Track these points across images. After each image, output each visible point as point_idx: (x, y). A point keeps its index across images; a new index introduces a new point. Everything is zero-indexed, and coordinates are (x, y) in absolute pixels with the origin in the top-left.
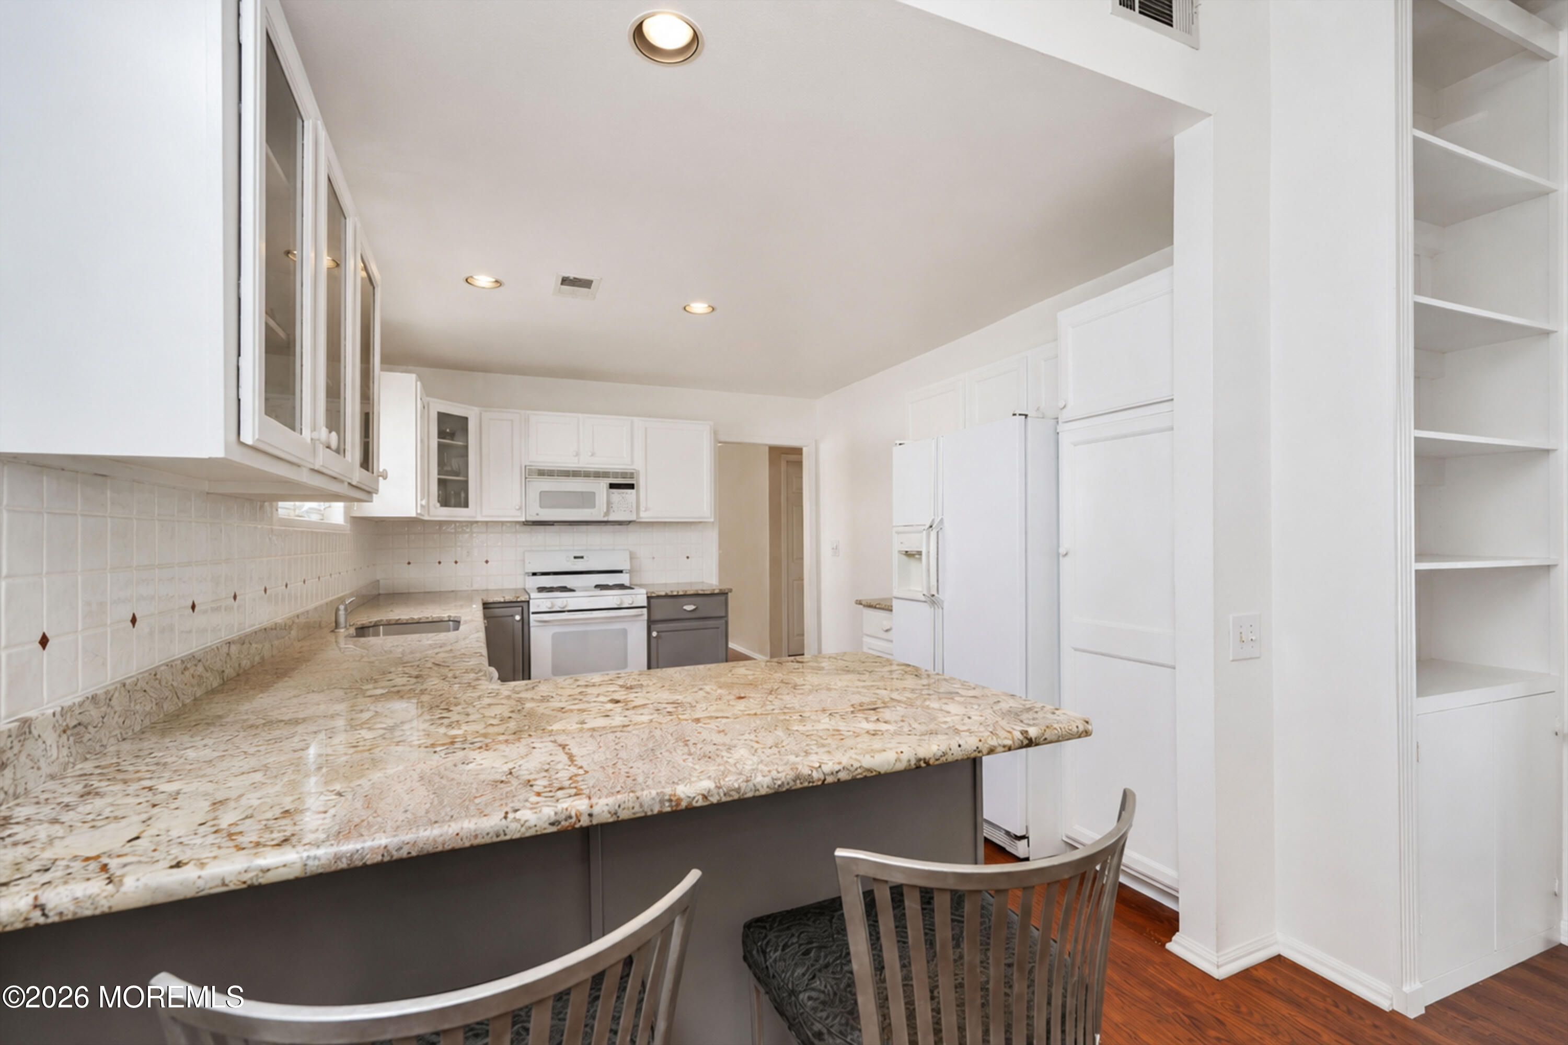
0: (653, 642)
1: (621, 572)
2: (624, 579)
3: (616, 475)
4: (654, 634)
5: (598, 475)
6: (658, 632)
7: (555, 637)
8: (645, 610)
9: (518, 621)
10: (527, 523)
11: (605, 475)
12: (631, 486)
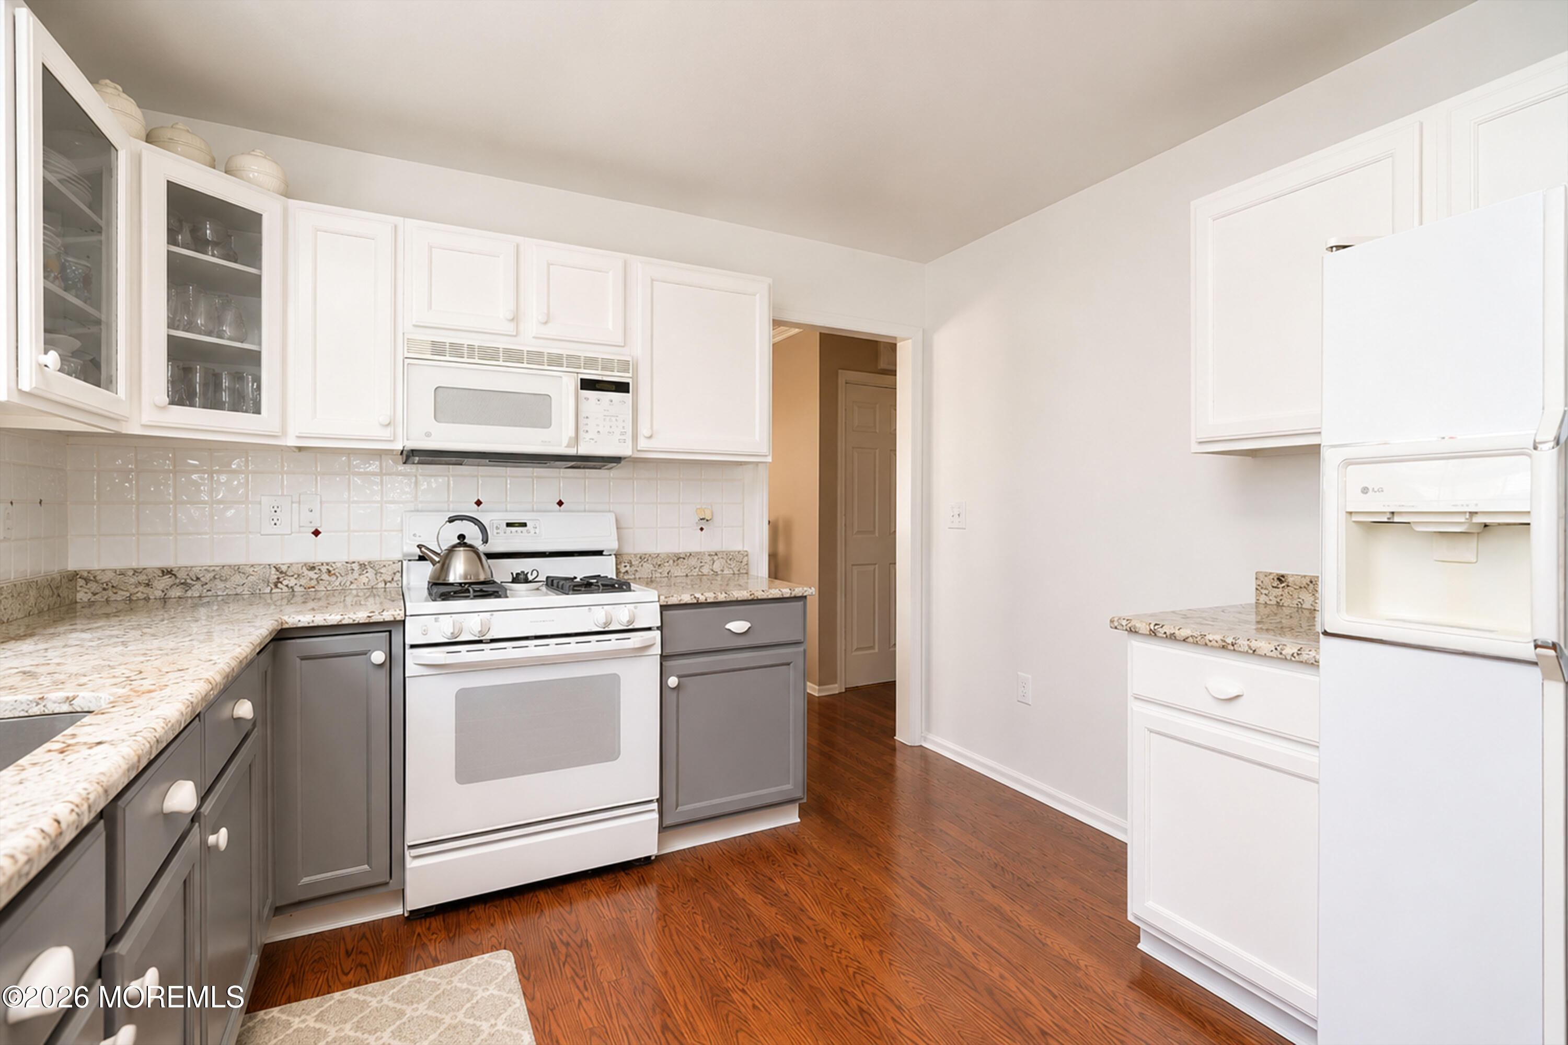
0: (671, 698)
1: (599, 553)
2: (605, 567)
3: (591, 362)
4: (673, 681)
5: (555, 360)
6: (679, 677)
7: (463, 697)
8: (658, 634)
9: (381, 666)
10: (410, 456)
11: (573, 361)
12: (622, 387)
